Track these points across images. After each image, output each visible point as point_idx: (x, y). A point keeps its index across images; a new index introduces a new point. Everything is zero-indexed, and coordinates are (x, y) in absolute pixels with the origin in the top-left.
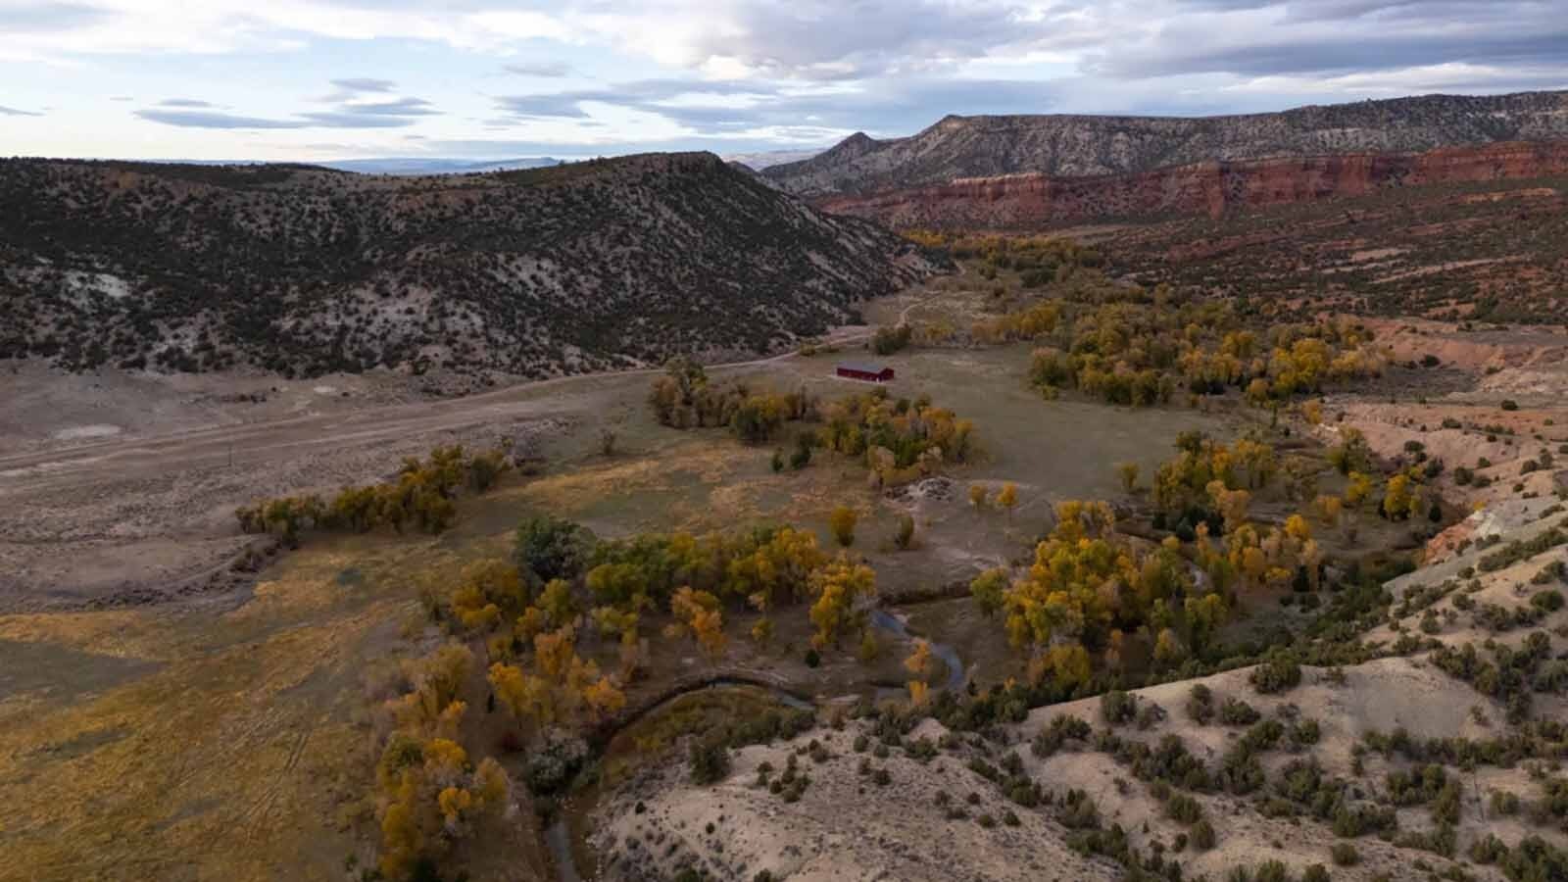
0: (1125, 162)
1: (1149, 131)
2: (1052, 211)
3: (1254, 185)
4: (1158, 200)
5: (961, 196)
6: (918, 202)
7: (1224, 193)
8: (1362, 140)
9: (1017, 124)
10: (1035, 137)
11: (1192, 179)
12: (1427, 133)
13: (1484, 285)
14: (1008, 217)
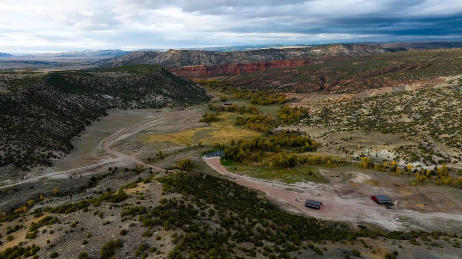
0: (215, 62)
1: (218, 55)
2: (207, 73)
3: (245, 68)
4: (227, 71)
5: (186, 70)
6: (176, 72)
7: (240, 69)
8: (260, 58)
9: (189, 53)
10: (194, 55)
11: (233, 67)
12: (270, 57)
13: (295, 87)
14: (198, 75)
